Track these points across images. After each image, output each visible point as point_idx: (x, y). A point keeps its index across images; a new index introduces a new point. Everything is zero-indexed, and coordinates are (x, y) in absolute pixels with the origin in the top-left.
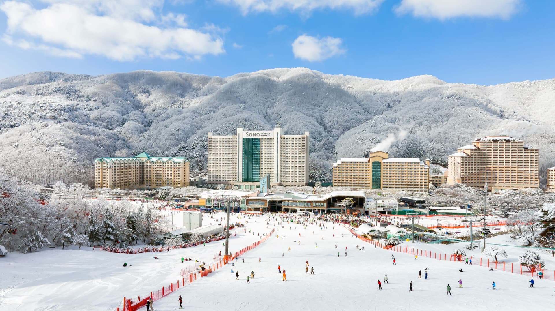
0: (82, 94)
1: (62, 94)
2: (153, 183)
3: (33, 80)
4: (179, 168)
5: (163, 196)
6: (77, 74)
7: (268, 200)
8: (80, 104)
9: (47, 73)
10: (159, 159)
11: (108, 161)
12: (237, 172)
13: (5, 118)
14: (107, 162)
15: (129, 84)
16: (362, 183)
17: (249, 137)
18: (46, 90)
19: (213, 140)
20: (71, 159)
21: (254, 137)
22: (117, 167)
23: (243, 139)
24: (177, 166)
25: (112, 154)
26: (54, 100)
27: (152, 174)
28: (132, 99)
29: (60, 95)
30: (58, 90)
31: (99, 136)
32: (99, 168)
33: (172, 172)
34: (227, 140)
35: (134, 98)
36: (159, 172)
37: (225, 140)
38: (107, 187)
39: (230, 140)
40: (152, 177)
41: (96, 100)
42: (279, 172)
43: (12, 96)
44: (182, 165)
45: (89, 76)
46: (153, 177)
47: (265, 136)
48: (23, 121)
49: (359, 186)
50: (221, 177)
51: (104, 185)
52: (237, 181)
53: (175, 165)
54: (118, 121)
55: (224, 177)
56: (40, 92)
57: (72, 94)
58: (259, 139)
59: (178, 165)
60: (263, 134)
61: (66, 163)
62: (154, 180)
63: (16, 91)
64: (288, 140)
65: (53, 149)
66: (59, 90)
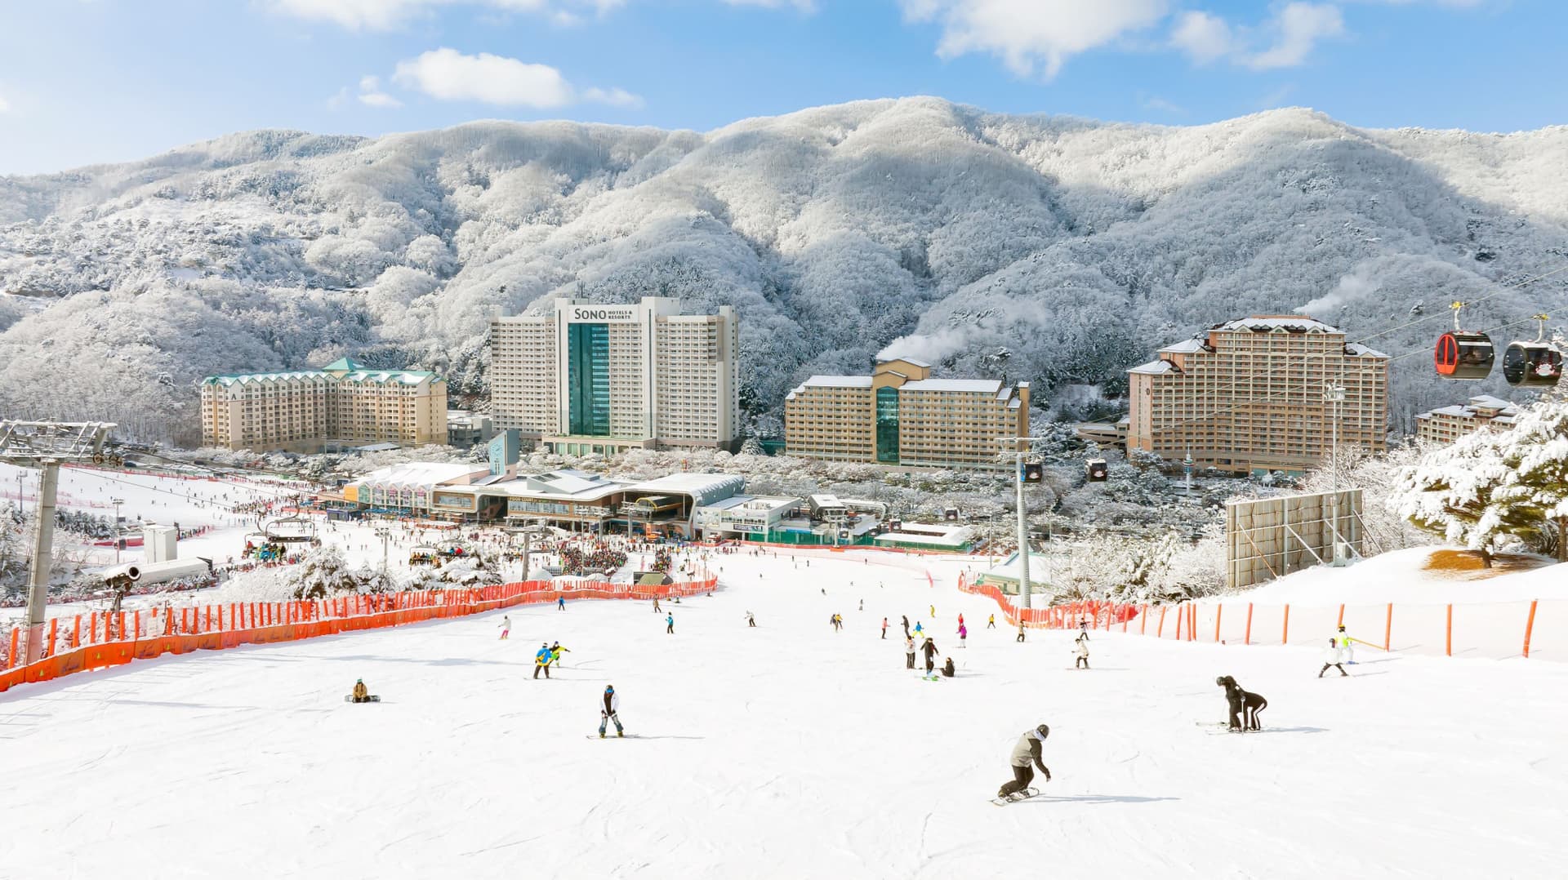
0: (305, 195)
1: (260, 195)
2: (359, 435)
3: (224, 154)
4: (413, 399)
5: (316, 472)
6: (331, 135)
7: (478, 495)
8: (294, 222)
9: (260, 136)
10: (369, 376)
11: (229, 384)
12: (558, 408)
13: (83, 266)
14: (225, 385)
15: (442, 161)
16: (857, 445)
17: (581, 321)
18: (224, 187)
19: (502, 328)
20: (157, 377)
21: (594, 321)
22: (253, 398)
23: (570, 325)
24: (408, 393)
25: (294, 359)
26: (239, 213)
27: (355, 413)
28: (434, 203)
29: (255, 197)
30: (250, 186)
31: (278, 311)
32: (210, 400)
33: (398, 408)
34: (533, 328)
35: (440, 200)
36: (370, 407)
37: (529, 328)
38: (228, 445)
39: (541, 328)
40: (355, 420)
41: (335, 210)
42: (655, 411)
43: (146, 203)
44: (423, 391)
45: (361, 138)
46: (357, 419)
47: (619, 317)
48: (123, 274)
49: (851, 452)
50: (523, 420)
51: (222, 441)
52: (558, 432)
53: (405, 390)
54: (371, 267)
55: (530, 421)
56: (210, 191)
57: (281, 194)
58: (606, 325)
59: (410, 390)
60: (614, 313)
61: (140, 388)
62: (361, 426)
63: (156, 191)
64: (677, 328)
65: (124, 352)
66: (252, 186)
